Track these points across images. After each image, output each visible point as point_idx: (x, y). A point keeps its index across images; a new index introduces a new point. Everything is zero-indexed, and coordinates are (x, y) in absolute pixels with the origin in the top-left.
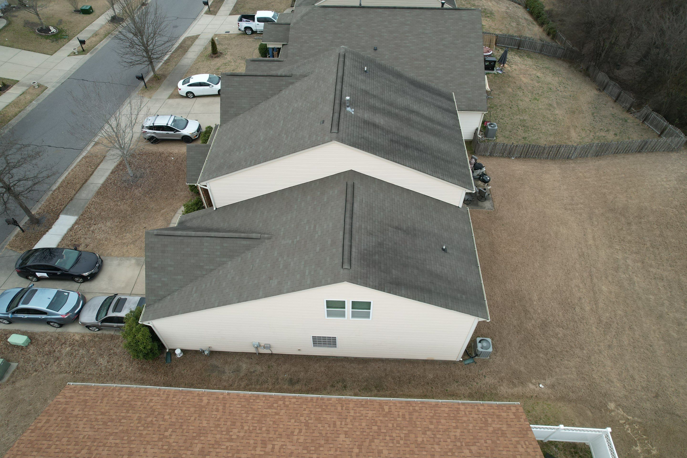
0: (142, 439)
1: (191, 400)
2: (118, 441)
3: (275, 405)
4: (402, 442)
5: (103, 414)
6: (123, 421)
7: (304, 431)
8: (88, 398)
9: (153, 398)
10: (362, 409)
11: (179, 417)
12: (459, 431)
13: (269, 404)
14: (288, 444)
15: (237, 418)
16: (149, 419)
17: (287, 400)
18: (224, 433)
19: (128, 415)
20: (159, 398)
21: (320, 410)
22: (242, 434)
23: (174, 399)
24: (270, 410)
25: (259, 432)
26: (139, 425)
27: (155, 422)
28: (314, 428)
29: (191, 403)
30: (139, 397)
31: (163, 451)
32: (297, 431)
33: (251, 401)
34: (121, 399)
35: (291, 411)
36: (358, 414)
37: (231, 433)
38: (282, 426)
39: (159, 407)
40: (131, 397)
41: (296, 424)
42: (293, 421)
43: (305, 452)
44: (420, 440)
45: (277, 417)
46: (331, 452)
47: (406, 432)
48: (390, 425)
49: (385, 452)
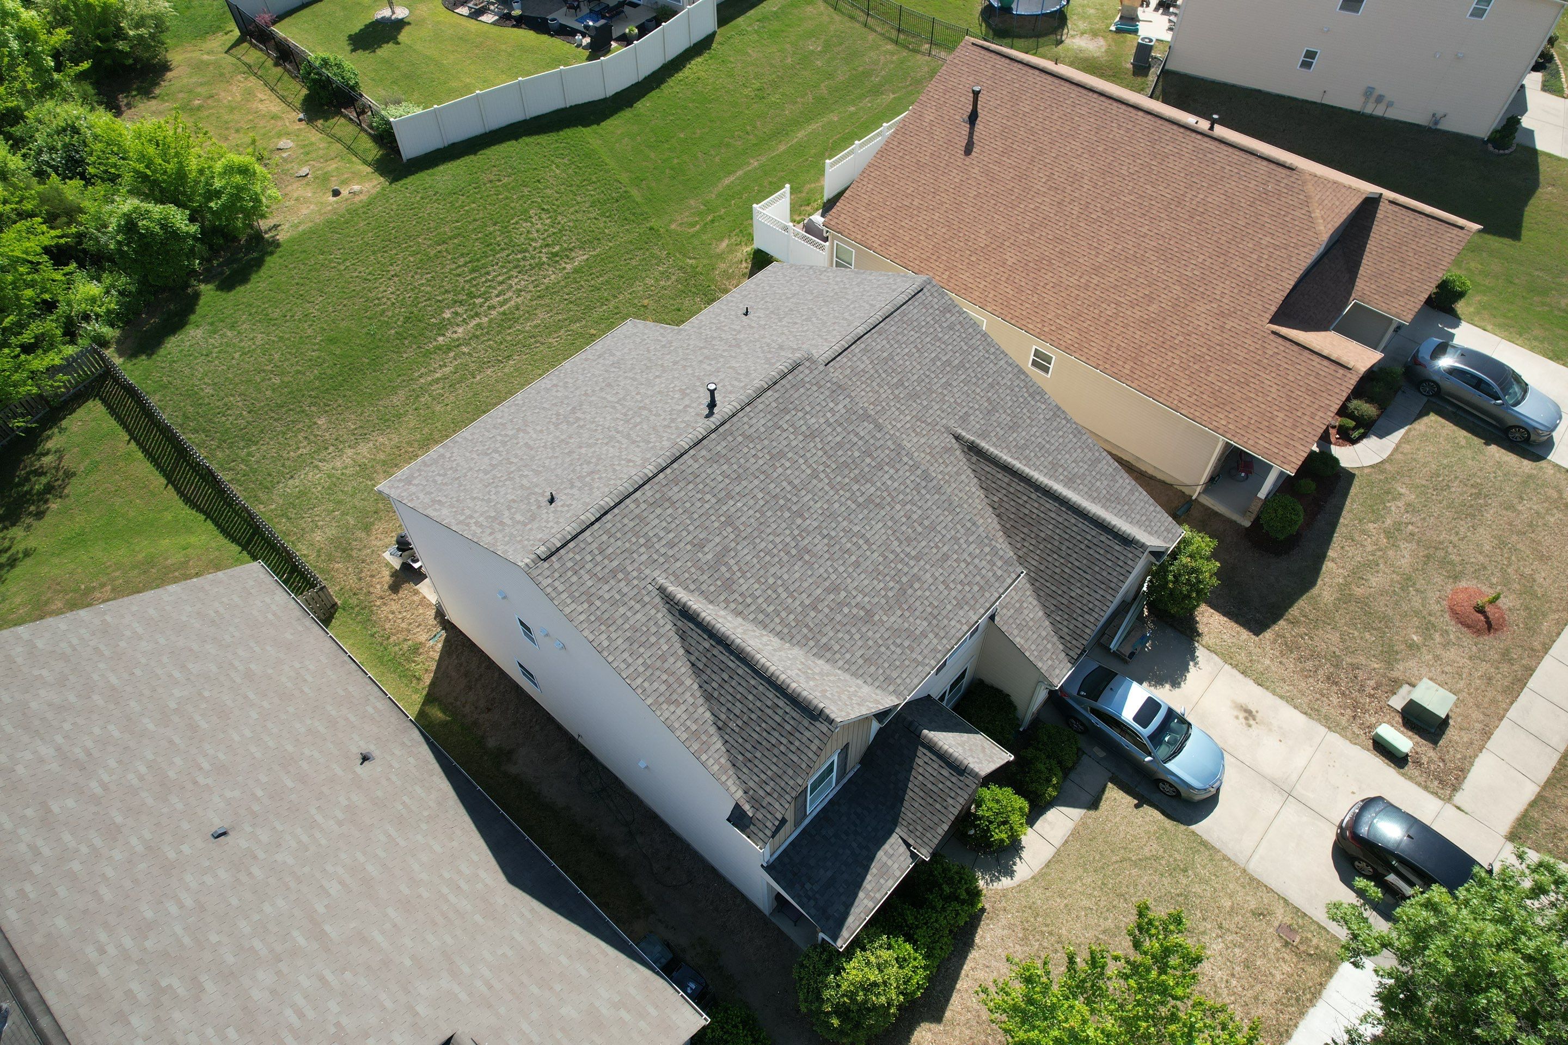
0: (1208, 343)
1: (1144, 375)
2: (1234, 351)
3: (1053, 328)
4: (961, 235)
5: (1249, 400)
6: (1227, 378)
7: (1042, 284)
8: (1267, 435)
9: (1187, 398)
10: (970, 285)
11: (1163, 355)
12: (903, 224)
13: (1060, 332)
14: (1064, 276)
15: (1101, 329)
16: (1196, 367)
17: (1038, 330)
18: (1121, 314)
19: (1220, 384)
20: (1181, 395)
21: (1012, 302)
22: (1104, 306)
23: (1163, 385)
24: (1062, 323)
25: (1086, 301)
26: (1209, 363)
27: (1191, 359)
28: (1030, 283)
29: (1145, 371)
30: (1204, 407)
31: (1189, 318)
32: (1048, 287)
33: (1076, 345)
34: (1226, 414)
35: (1042, 313)
36: (978, 280)
37: (1115, 311)
38: (1060, 298)
39: (1183, 381)
40: (1213, 412)
41: (1045, 295)
42: (1046, 300)
43: (1053, 262)
44: (944, 230)
45: (1059, 312)
46: (1030, 250)
47: (949, 243)
48: (957, 255)
49: (983, 232)
